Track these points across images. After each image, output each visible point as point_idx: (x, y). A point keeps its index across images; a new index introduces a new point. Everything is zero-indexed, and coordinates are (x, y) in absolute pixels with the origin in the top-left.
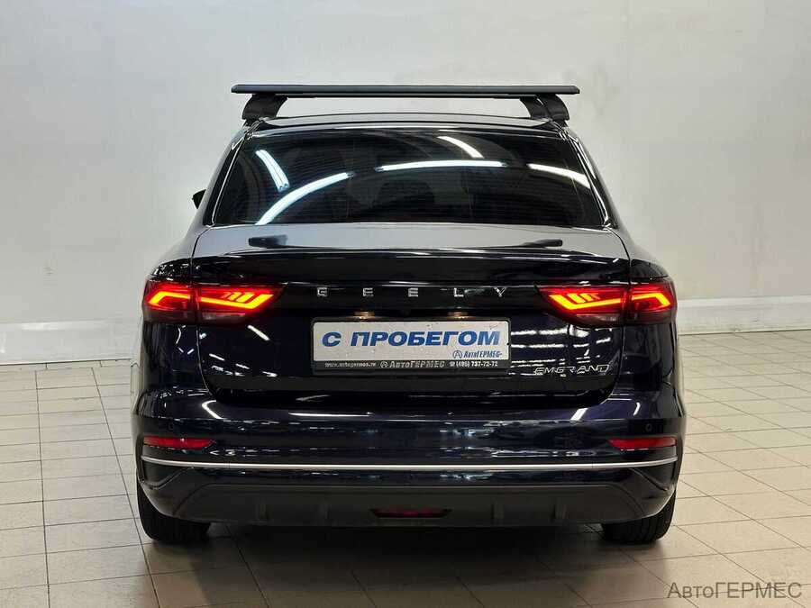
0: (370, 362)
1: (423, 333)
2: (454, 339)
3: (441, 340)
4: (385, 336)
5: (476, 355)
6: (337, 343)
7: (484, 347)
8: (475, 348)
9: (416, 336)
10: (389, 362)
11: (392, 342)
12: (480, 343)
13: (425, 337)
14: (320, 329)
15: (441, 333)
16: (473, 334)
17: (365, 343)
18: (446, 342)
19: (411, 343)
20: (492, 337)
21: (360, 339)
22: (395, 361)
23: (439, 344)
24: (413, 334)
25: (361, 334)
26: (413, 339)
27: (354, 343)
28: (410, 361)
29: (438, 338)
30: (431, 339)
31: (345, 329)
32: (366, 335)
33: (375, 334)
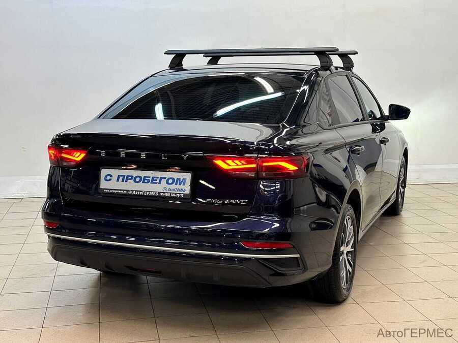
0: (124, 190)
1: (150, 177)
2: (164, 181)
3: (158, 181)
4: (132, 177)
5: (173, 190)
6: (110, 180)
7: (178, 187)
8: (173, 186)
9: (146, 178)
10: (133, 191)
11: (135, 181)
12: (176, 184)
13: (150, 179)
14: (104, 172)
15: (158, 178)
16: (173, 179)
17: (123, 181)
18: (160, 183)
19: (144, 182)
20: (182, 181)
21: (121, 178)
22: (136, 191)
23: (156, 183)
24: (145, 177)
25: (121, 176)
26: (144, 180)
27: (118, 181)
28: (142, 191)
29: (156, 180)
30: (153, 181)
31: (115, 172)
32: (124, 176)
33: (128, 176)
